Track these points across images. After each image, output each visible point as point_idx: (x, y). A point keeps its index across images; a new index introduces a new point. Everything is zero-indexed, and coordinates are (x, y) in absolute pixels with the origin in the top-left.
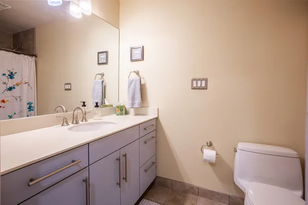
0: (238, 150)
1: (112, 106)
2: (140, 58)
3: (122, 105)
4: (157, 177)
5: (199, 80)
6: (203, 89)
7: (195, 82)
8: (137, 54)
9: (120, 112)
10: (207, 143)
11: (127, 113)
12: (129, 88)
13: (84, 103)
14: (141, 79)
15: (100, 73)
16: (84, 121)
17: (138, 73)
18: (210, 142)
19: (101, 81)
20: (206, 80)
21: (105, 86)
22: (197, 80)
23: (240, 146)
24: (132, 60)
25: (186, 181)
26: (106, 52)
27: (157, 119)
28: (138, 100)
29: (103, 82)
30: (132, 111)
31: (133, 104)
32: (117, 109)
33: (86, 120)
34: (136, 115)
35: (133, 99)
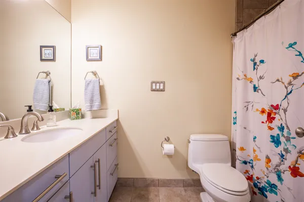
0: (191, 141)
1: (64, 109)
2: (98, 58)
3: (78, 108)
4: (119, 179)
5: (158, 83)
6: (162, 91)
7: (154, 85)
8: (94, 53)
9: (75, 116)
10: (165, 139)
11: (83, 117)
12: (86, 89)
13: (30, 107)
14: (100, 80)
15: (46, 71)
16: (35, 129)
17: (95, 74)
18: (168, 137)
19: (47, 80)
20: (164, 83)
21: (52, 87)
22: (156, 83)
23: (193, 137)
24: (88, 60)
25: (147, 176)
26: (54, 47)
27: (117, 120)
28: (97, 103)
29: (49, 82)
30: (88, 115)
31: (91, 106)
32: (72, 113)
33: (38, 128)
34: (94, 118)
35: (92, 101)
